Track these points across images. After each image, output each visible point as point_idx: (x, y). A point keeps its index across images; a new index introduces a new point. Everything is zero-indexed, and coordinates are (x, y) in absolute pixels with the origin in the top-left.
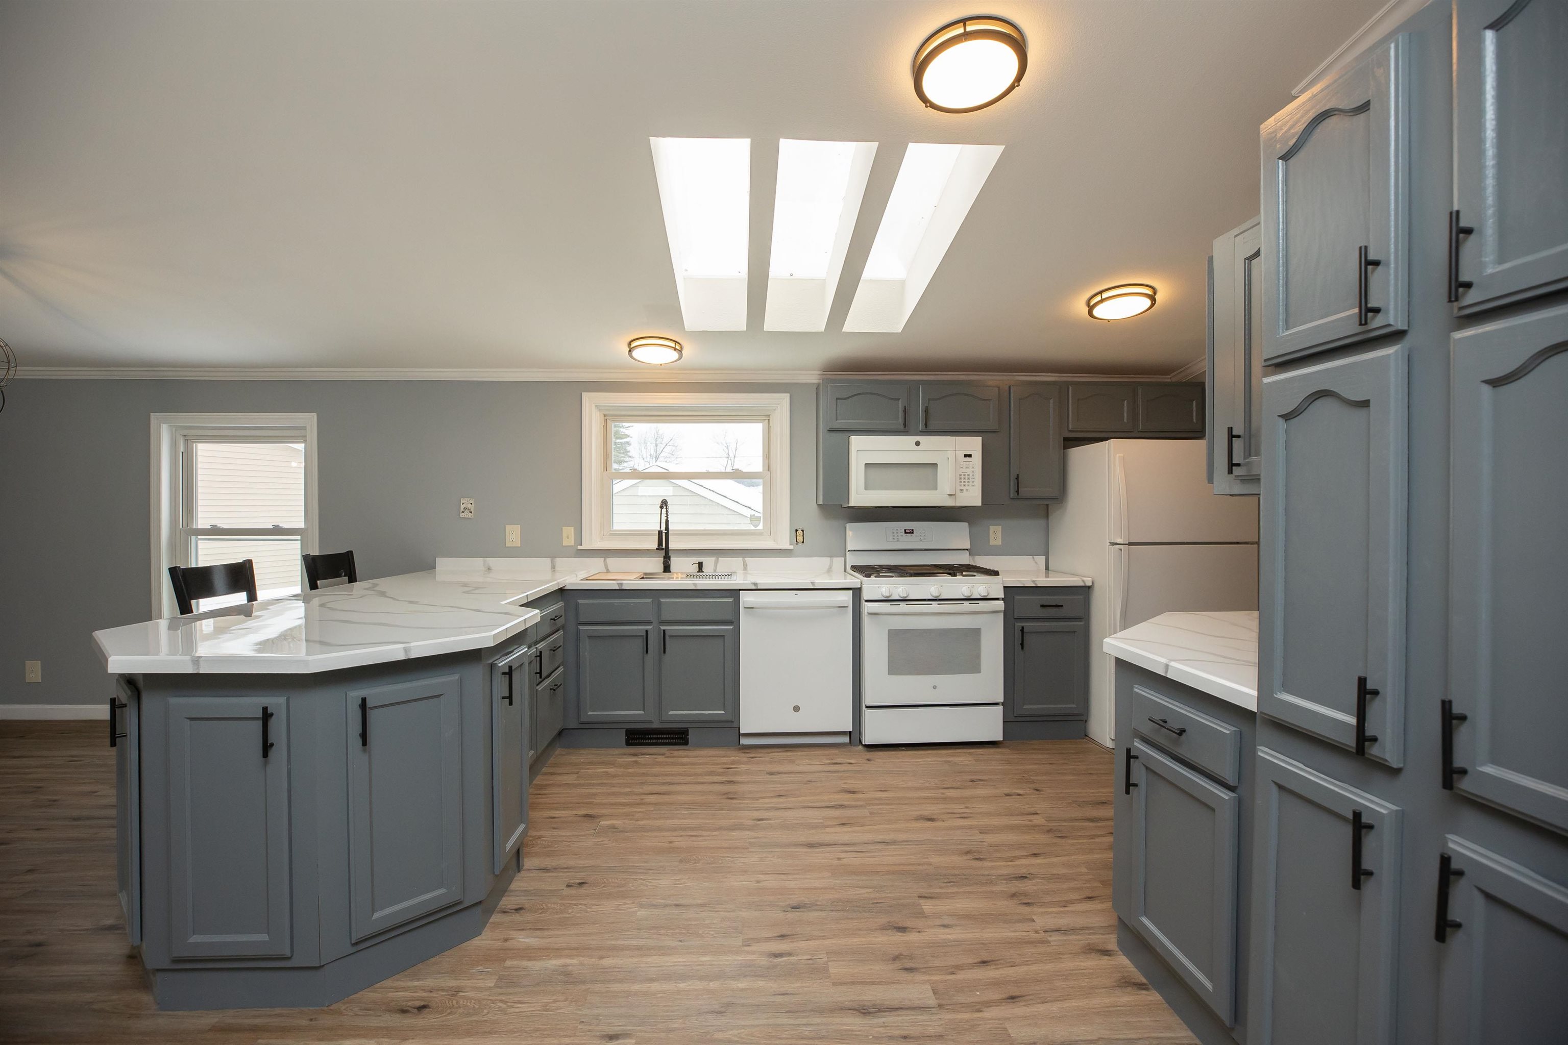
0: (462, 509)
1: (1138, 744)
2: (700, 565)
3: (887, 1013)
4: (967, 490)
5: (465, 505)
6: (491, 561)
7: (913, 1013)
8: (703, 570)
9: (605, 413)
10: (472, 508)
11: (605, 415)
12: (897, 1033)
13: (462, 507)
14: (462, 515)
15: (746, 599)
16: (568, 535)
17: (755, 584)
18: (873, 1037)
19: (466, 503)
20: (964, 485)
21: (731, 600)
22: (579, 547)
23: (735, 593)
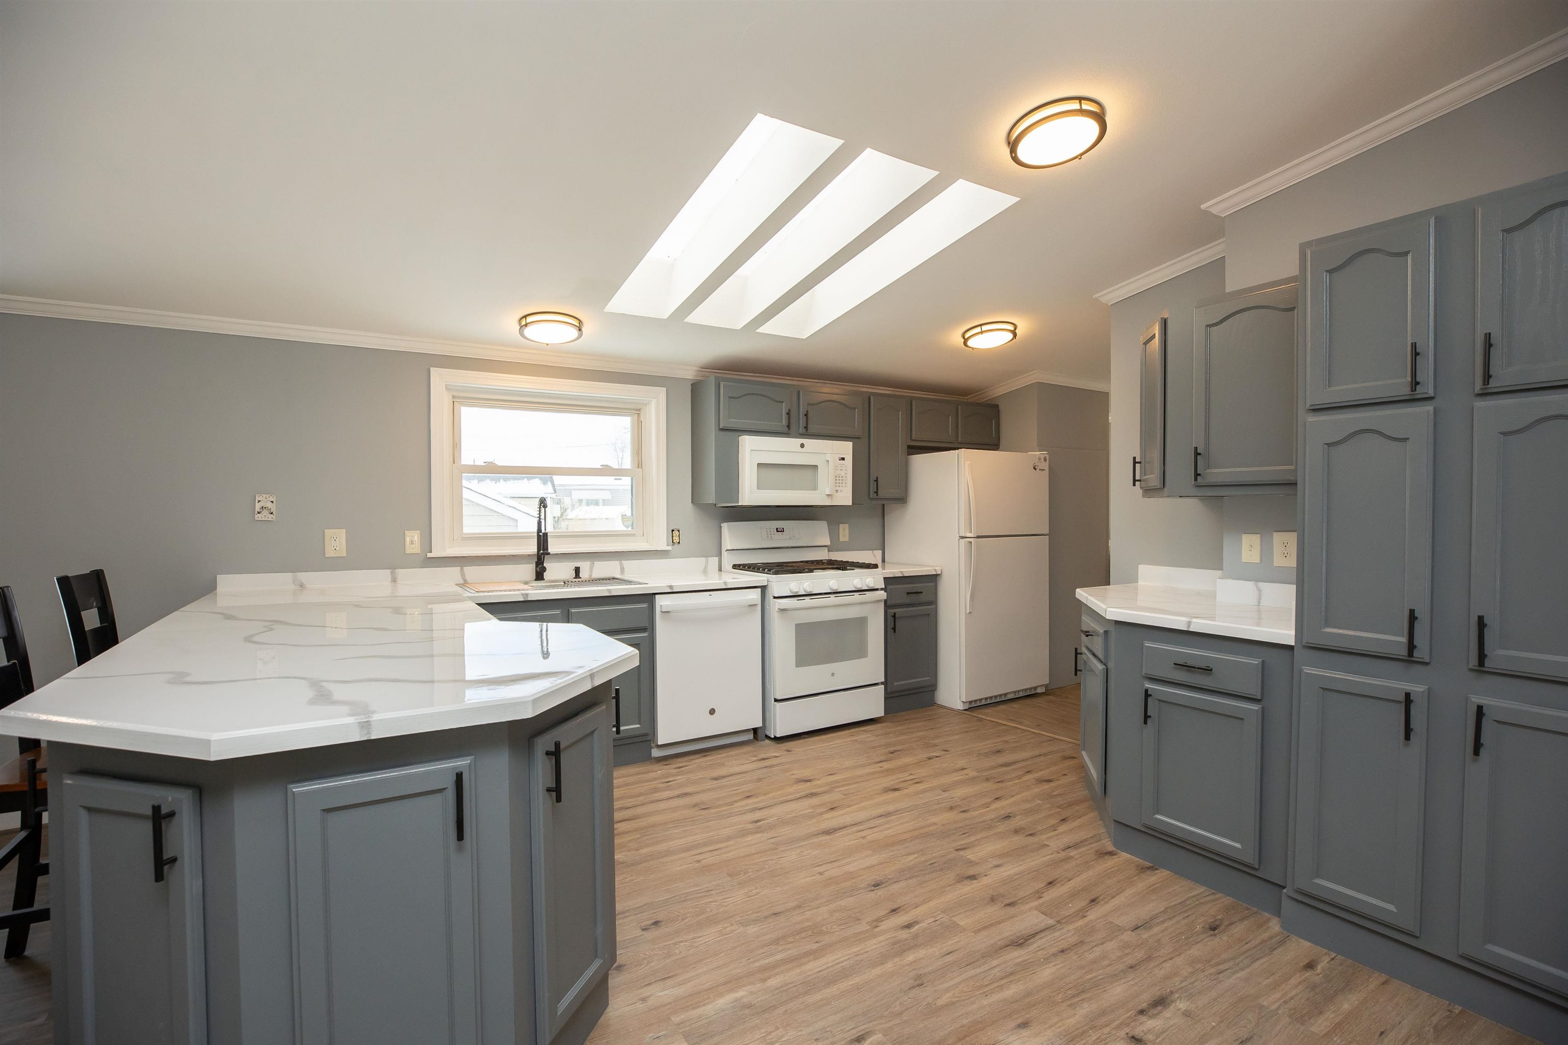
0: (258, 508)
1: (1148, 685)
2: (577, 570)
3: (1032, 940)
4: (841, 491)
5: (261, 504)
6: (302, 576)
7: (1048, 933)
8: (580, 576)
9: (456, 394)
10: (273, 507)
11: (454, 397)
12: (1054, 950)
13: (258, 507)
14: (258, 517)
15: (662, 602)
16: (413, 541)
17: (671, 587)
18: (1043, 959)
19: (264, 500)
20: (839, 486)
21: (645, 605)
22: (429, 555)
23: (649, 598)
